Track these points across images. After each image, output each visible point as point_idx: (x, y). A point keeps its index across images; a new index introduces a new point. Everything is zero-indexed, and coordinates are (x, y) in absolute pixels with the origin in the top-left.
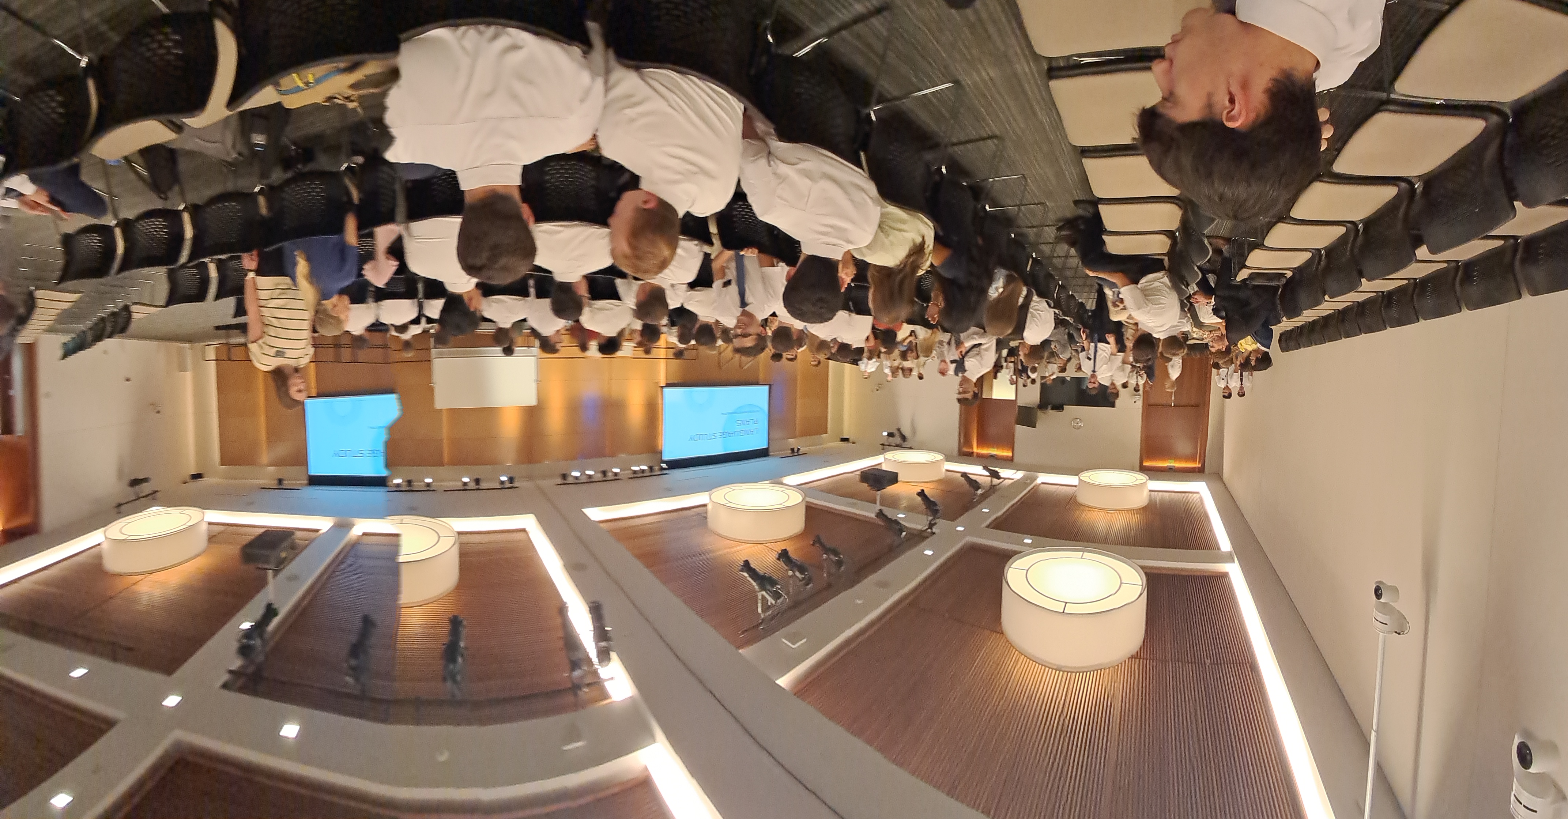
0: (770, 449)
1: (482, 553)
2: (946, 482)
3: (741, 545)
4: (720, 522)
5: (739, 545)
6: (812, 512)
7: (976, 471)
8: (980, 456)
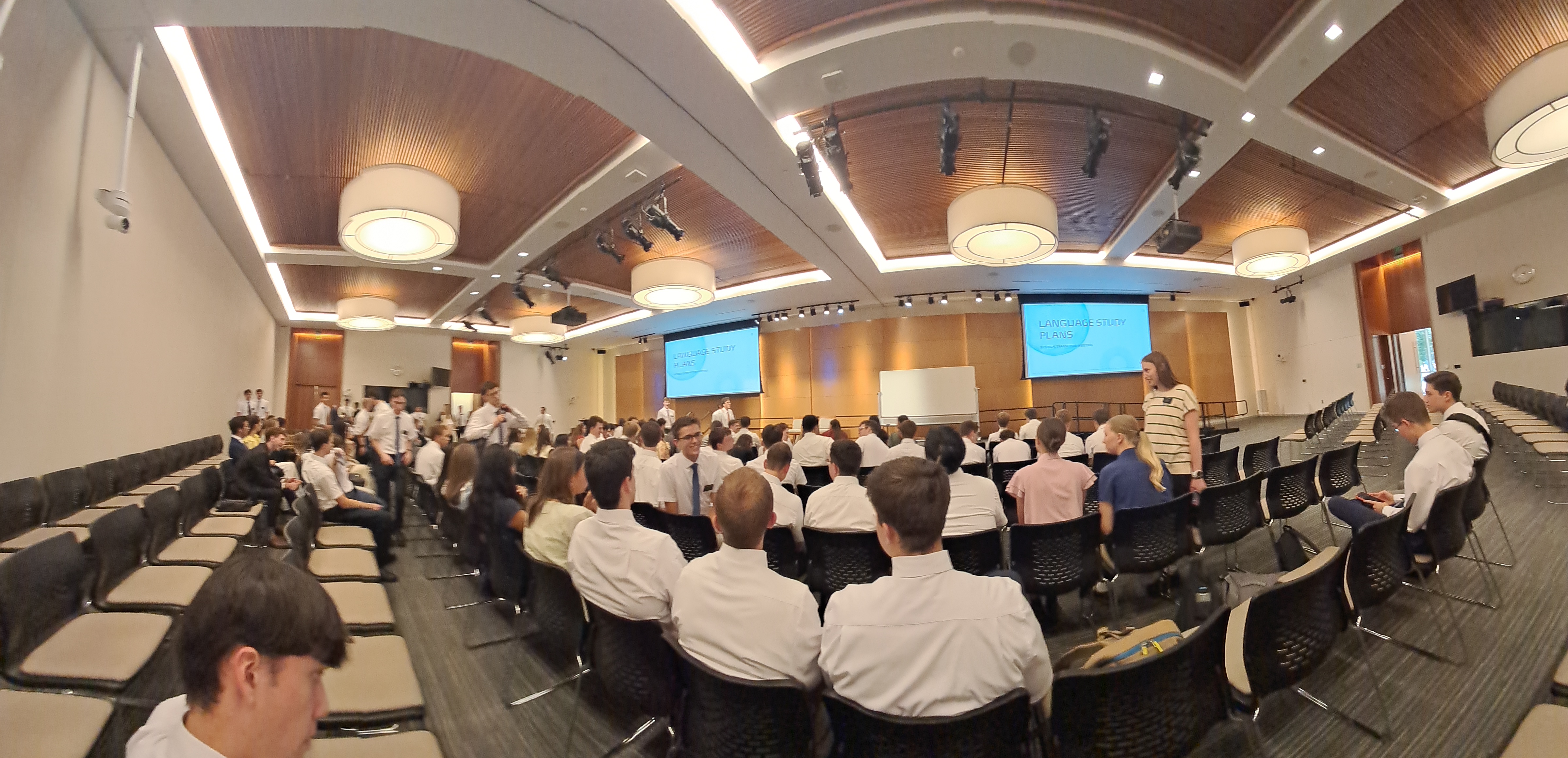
0: (663, 341)
1: (927, 236)
2: (509, 316)
3: (686, 255)
4: (704, 274)
5: (688, 255)
6: (625, 286)
7: (483, 328)
8: (481, 341)
